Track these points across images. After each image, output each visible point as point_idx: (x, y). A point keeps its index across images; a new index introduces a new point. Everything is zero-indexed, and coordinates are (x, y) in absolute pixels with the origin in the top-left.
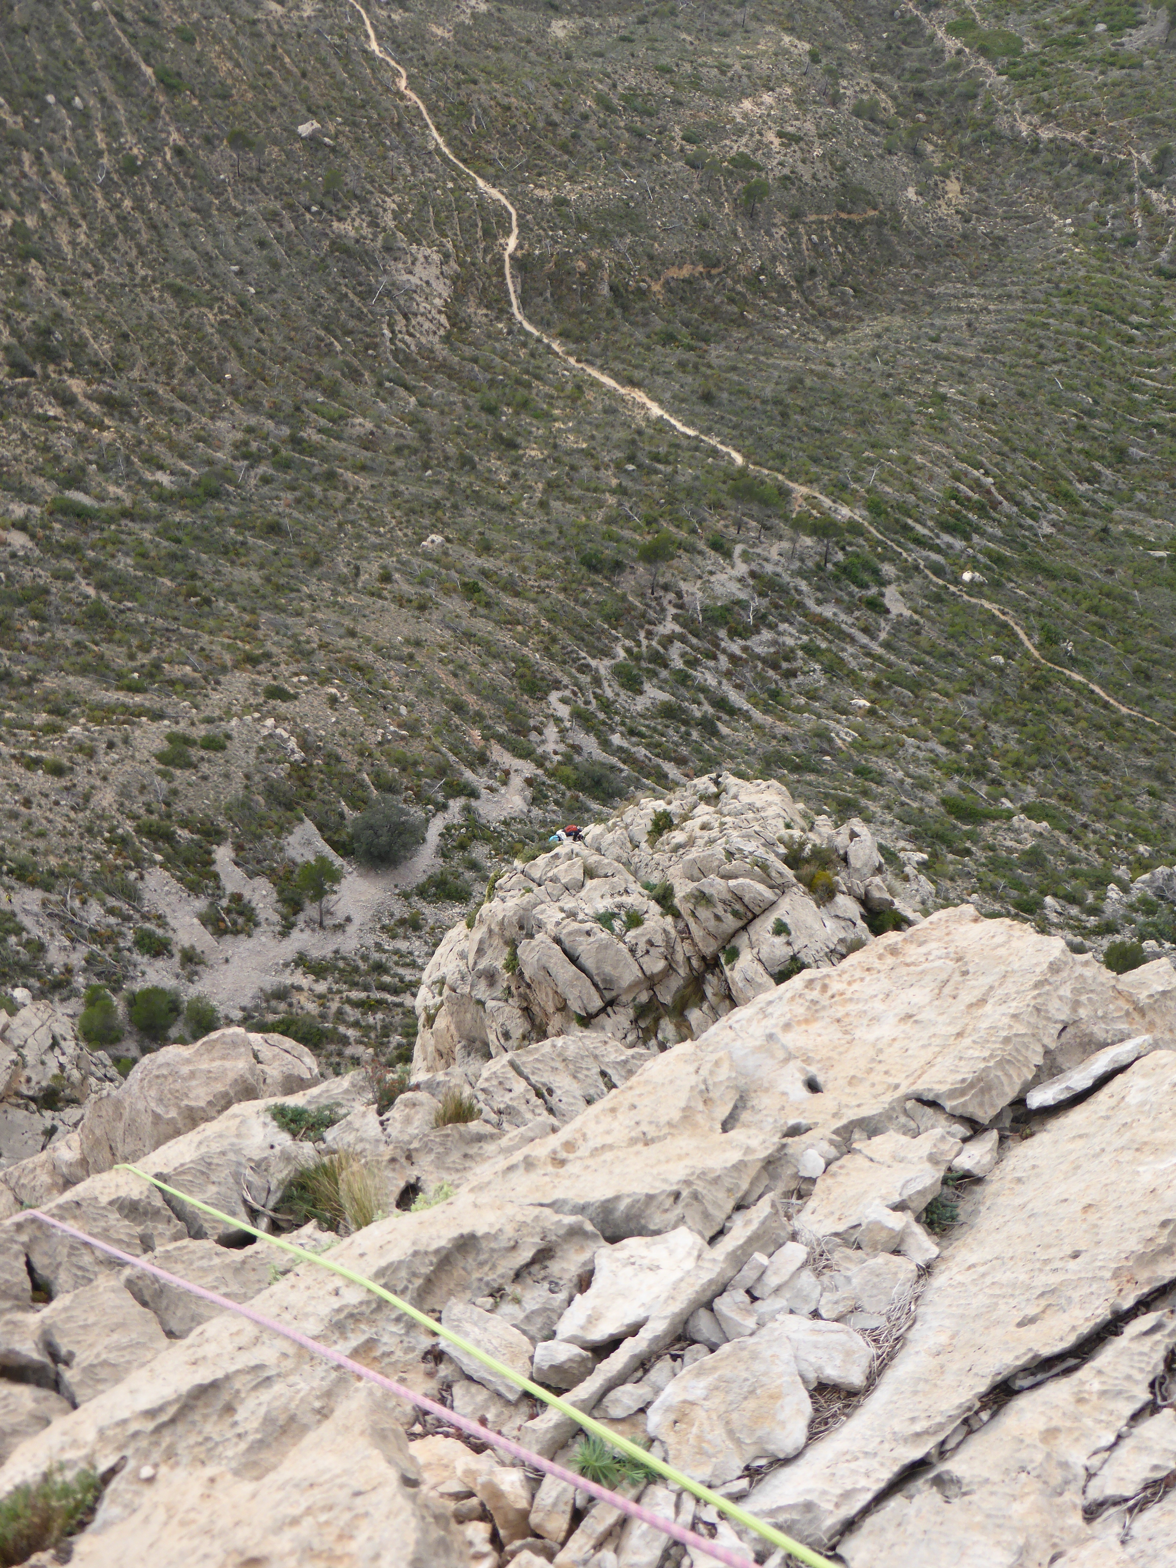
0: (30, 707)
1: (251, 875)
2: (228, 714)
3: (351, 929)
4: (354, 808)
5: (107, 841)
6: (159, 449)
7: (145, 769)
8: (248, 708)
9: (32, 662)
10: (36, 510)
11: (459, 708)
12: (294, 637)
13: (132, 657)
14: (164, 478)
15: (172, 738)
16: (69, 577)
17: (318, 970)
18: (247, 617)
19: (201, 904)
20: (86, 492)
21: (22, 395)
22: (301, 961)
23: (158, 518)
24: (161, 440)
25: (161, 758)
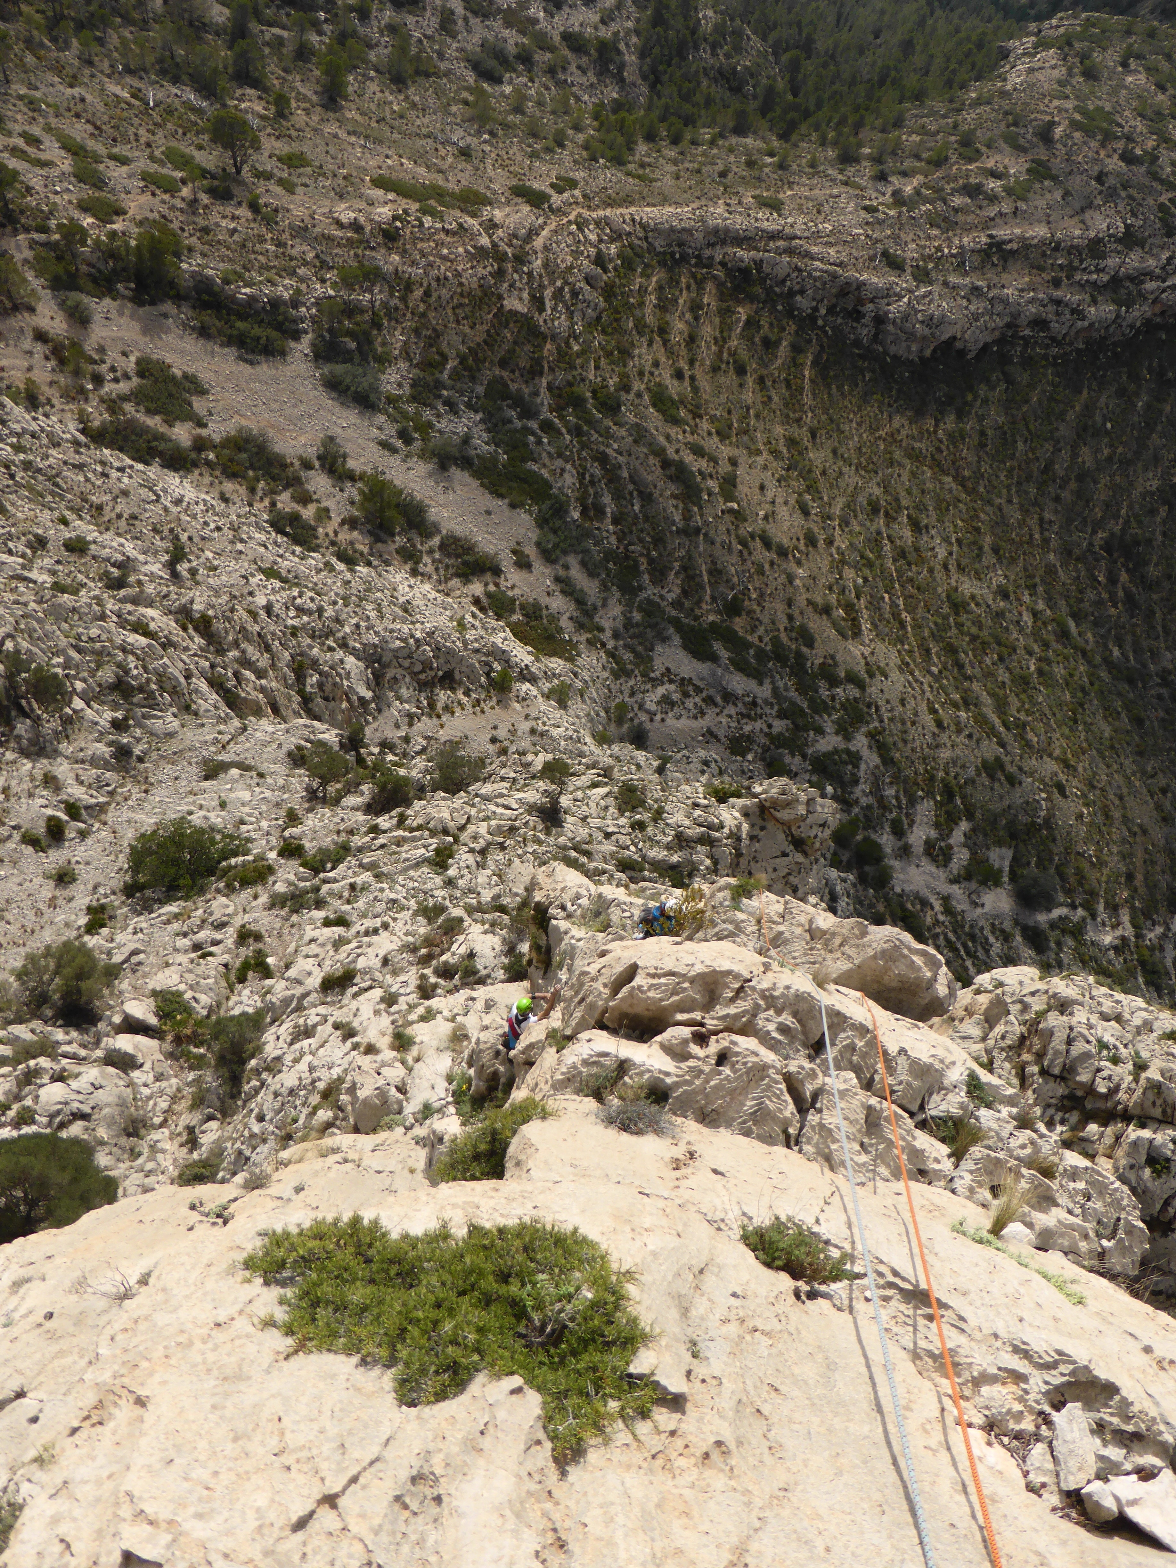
0: (957, 688)
1: (965, 845)
2: (1031, 774)
3: (979, 911)
4: (1037, 866)
5: (926, 770)
6: (1129, 638)
7: (972, 759)
8: (1042, 781)
9: (977, 670)
10: (1049, 612)
11: (1130, 877)
12: (1095, 774)
13: (1018, 711)
14: (1116, 652)
15: (998, 759)
16: (1030, 653)
17: (948, 910)
18: (1085, 745)
19: (933, 834)
20: (1077, 626)
21: (1097, 560)
22: (946, 900)
23: (1095, 666)
24: (1134, 635)
25: (984, 762)
